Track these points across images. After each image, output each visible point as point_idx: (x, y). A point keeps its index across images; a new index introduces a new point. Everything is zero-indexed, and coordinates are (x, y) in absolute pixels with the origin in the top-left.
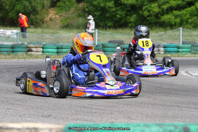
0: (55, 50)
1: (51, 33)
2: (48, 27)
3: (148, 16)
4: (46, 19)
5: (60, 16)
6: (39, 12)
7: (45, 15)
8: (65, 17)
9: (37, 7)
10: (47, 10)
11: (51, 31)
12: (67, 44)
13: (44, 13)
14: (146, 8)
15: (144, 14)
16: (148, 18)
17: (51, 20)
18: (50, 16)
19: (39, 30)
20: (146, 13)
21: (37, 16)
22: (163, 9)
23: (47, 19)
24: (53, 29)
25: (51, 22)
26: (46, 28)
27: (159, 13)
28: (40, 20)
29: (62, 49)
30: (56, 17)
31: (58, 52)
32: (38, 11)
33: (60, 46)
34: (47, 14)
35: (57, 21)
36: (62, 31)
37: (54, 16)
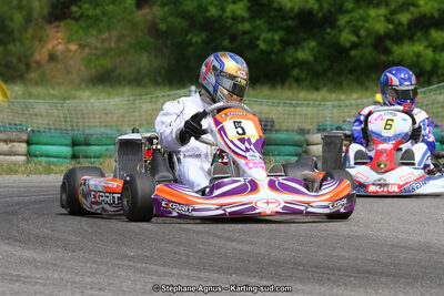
0: (67, 150)
1: (53, 97)
2: (42, 81)
3: (355, 46)
4: (37, 57)
5: (82, 46)
6: (17, 35)
7: (36, 43)
8: (96, 48)
9: (11, 19)
10: (42, 28)
11: (51, 91)
12: (103, 130)
13: (33, 38)
14: (348, 23)
15: (342, 40)
16: (353, 53)
17: (52, 57)
18: (50, 46)
19: (18, 89)
20: (346, 38)
21: (11, 47)
22: (400, 24)
23: (41, 54)
24: (59, 84)
25: (52, 65)
26: (36, 84)
27: (387, 36)
28: (20, 60)
29: (88, 144)
30: (68, 50)
31: (74, 157)
32: (12, 32)
33: (81, 138)
34: (40, 40)
35: (71, 63)
36: (87, 93)
37: (60, 47)
